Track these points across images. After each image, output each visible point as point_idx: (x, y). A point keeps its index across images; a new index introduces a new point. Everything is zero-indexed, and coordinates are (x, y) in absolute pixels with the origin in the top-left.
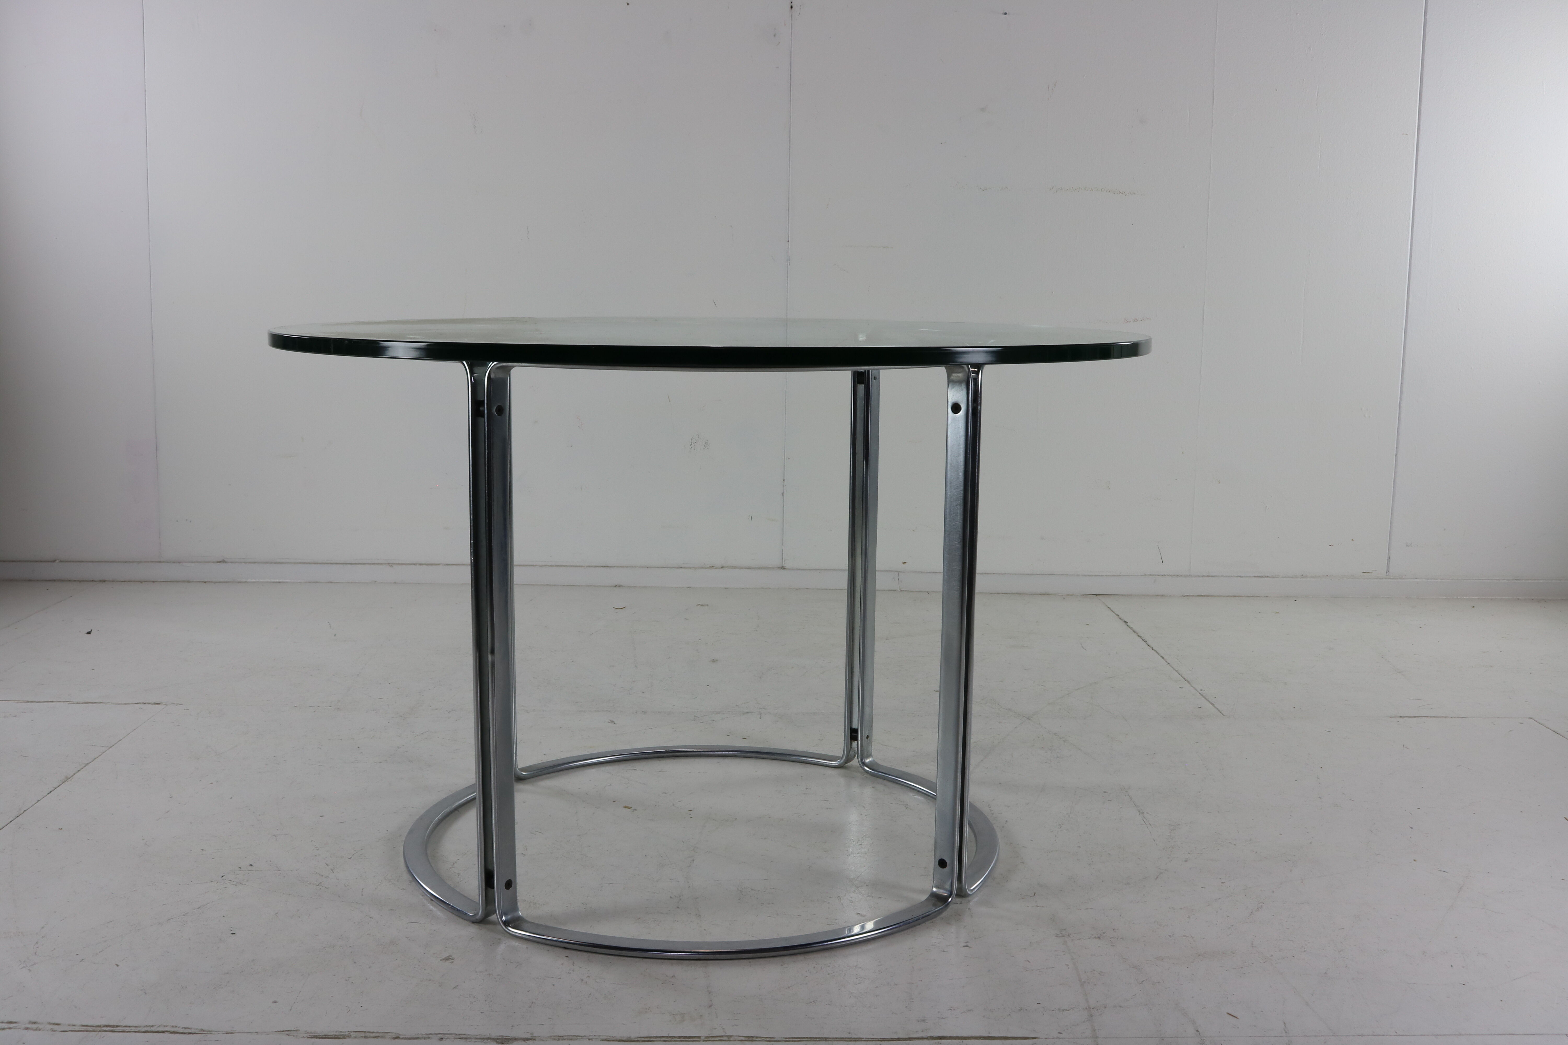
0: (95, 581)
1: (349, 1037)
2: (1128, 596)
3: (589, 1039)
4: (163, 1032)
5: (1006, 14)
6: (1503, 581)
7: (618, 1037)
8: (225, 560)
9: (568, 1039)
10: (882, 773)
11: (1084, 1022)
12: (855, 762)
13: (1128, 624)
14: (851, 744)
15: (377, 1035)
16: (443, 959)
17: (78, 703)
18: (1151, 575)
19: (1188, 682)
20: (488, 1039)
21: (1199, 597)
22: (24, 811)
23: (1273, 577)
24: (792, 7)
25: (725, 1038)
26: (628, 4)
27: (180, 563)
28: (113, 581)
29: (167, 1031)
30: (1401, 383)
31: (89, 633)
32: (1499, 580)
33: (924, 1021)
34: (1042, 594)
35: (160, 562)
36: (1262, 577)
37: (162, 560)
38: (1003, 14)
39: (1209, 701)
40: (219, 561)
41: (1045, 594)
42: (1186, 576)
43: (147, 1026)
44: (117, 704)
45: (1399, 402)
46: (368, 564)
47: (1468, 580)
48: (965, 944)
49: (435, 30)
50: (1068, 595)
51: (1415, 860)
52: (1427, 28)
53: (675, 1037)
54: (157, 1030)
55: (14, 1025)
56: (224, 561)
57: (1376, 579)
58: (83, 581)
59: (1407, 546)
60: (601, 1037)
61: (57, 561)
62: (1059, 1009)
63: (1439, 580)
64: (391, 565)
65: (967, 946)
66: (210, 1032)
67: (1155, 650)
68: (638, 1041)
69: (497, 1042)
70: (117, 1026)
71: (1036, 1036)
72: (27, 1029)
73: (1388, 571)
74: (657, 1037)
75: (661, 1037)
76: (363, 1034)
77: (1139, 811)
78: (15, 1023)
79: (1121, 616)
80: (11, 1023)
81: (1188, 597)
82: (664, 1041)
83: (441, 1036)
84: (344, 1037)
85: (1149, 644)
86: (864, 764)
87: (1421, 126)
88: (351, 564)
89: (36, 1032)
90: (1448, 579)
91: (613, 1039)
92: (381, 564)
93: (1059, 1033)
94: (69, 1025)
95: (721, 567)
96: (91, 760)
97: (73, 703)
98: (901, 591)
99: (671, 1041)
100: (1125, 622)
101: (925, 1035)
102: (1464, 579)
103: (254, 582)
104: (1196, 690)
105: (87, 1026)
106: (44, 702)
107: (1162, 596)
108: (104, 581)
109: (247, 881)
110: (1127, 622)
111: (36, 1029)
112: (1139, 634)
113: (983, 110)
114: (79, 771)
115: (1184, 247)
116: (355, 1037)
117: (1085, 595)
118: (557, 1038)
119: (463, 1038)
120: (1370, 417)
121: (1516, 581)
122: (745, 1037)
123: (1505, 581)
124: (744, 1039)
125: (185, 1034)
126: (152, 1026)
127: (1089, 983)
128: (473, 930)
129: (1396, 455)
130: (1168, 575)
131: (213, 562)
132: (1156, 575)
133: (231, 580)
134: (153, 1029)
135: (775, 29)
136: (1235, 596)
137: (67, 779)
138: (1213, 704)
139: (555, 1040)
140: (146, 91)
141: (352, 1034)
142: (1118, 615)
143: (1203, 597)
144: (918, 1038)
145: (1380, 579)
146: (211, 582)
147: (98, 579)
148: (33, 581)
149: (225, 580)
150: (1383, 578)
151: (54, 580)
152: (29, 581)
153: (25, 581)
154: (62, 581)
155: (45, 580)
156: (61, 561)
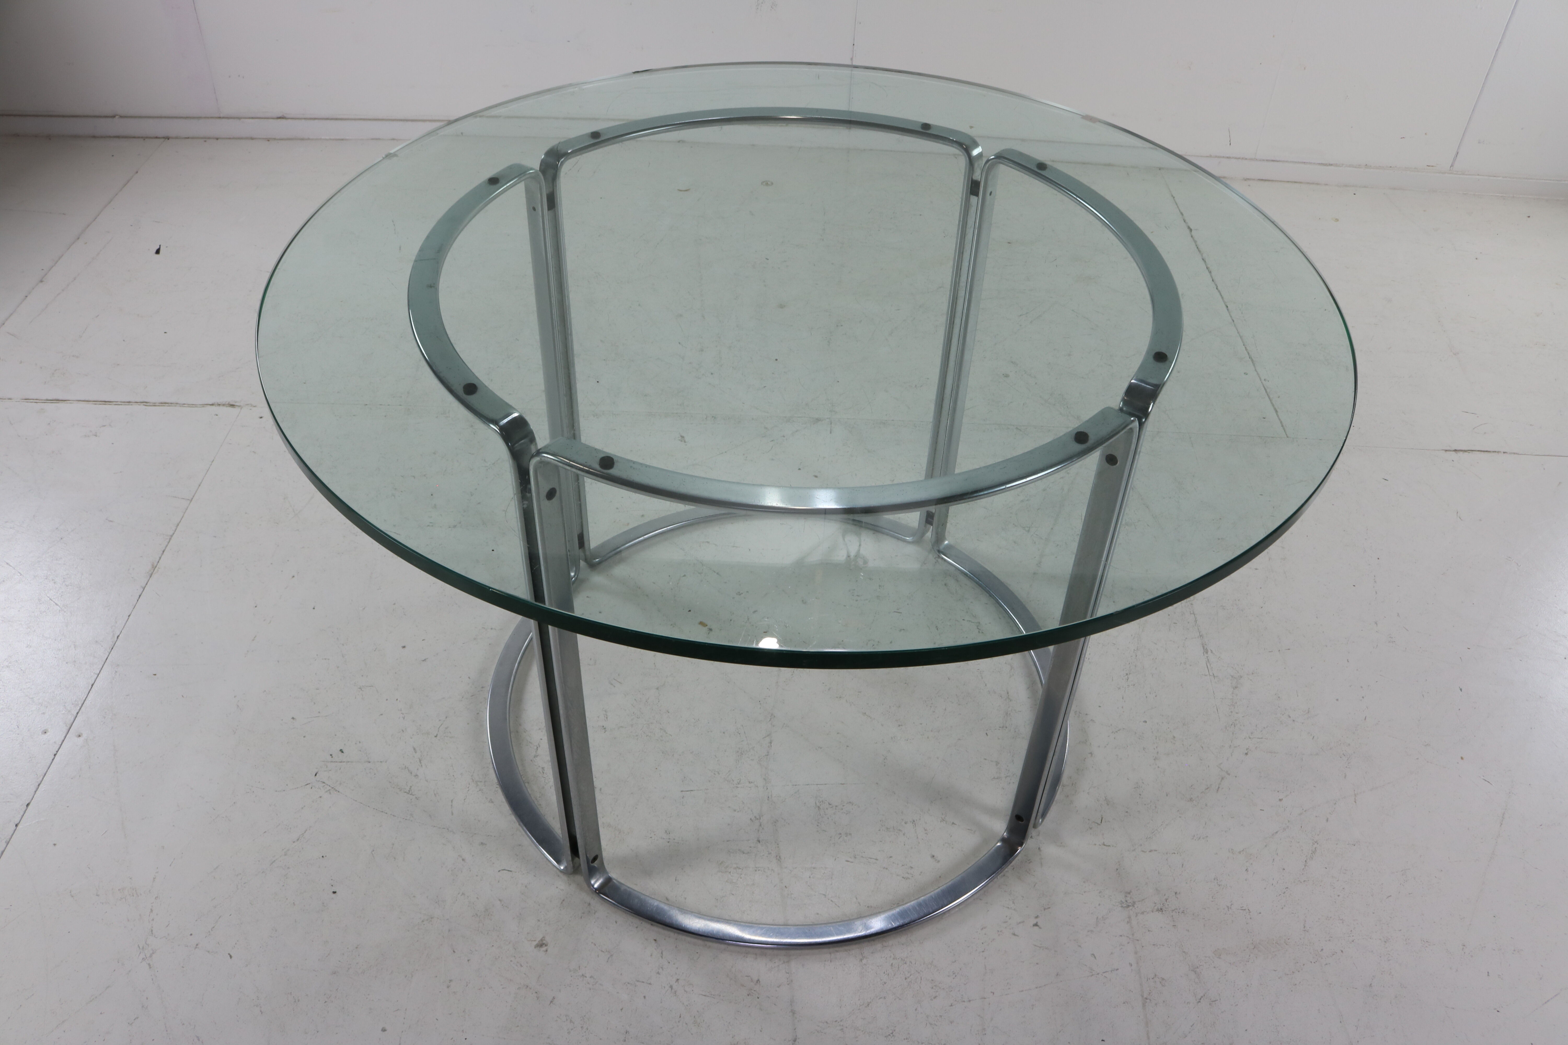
0: (159, 138)
6: (1563, 182)
8: (285, 115)
17: (155, 405)
18: (1216, 157)
19: (1253, 361)
21: (1260, 182)
22: (118, 637)
23: (1336, 165)
27: (239, 119)
28: (176, 138)
31: (158, 252)
35: (220, 118)
37: (222, 115)
39: (1273, 405)
40: (279, 117)
42: (1251, 159)
44: (193, 406)
47: (1529, 179)
50: (1132, 167)
51: (1462, 759)
56: (284, 118)
57: (1439, 172)
58: (147, 138)
59: (1479, 142)
61: (117, 117)
63: (1501, 178)
73: (1452, 166)
81: (1249, 182)
90: (1510, 178)
96: (174, 529)
97: (150, 404)
100: (1189, 228)
102: (1526, 179)
103: (316, 140)
104: (1261, 379)
106: (122, 403)
108: (168, 138)
110: (1191, 230)
114: (164, 552)
117: (1149, 169)
130: (1233, 158)
131: (273, 118)
132: (1221, 157)
133: (294, 137)
137: (154, 568)
138: (1277, 412)
143: (1264, 183)
145: (1442, 173)
146: (274, 140)
147: (162, 136)
148: (98, 138)
149: (288, 137)
150: (1445, 173)
151: (118, 137)
152: (93, 138)
153: (89, 138)
154: (127, 138)
155: (110, 137)
156: (120, 117)
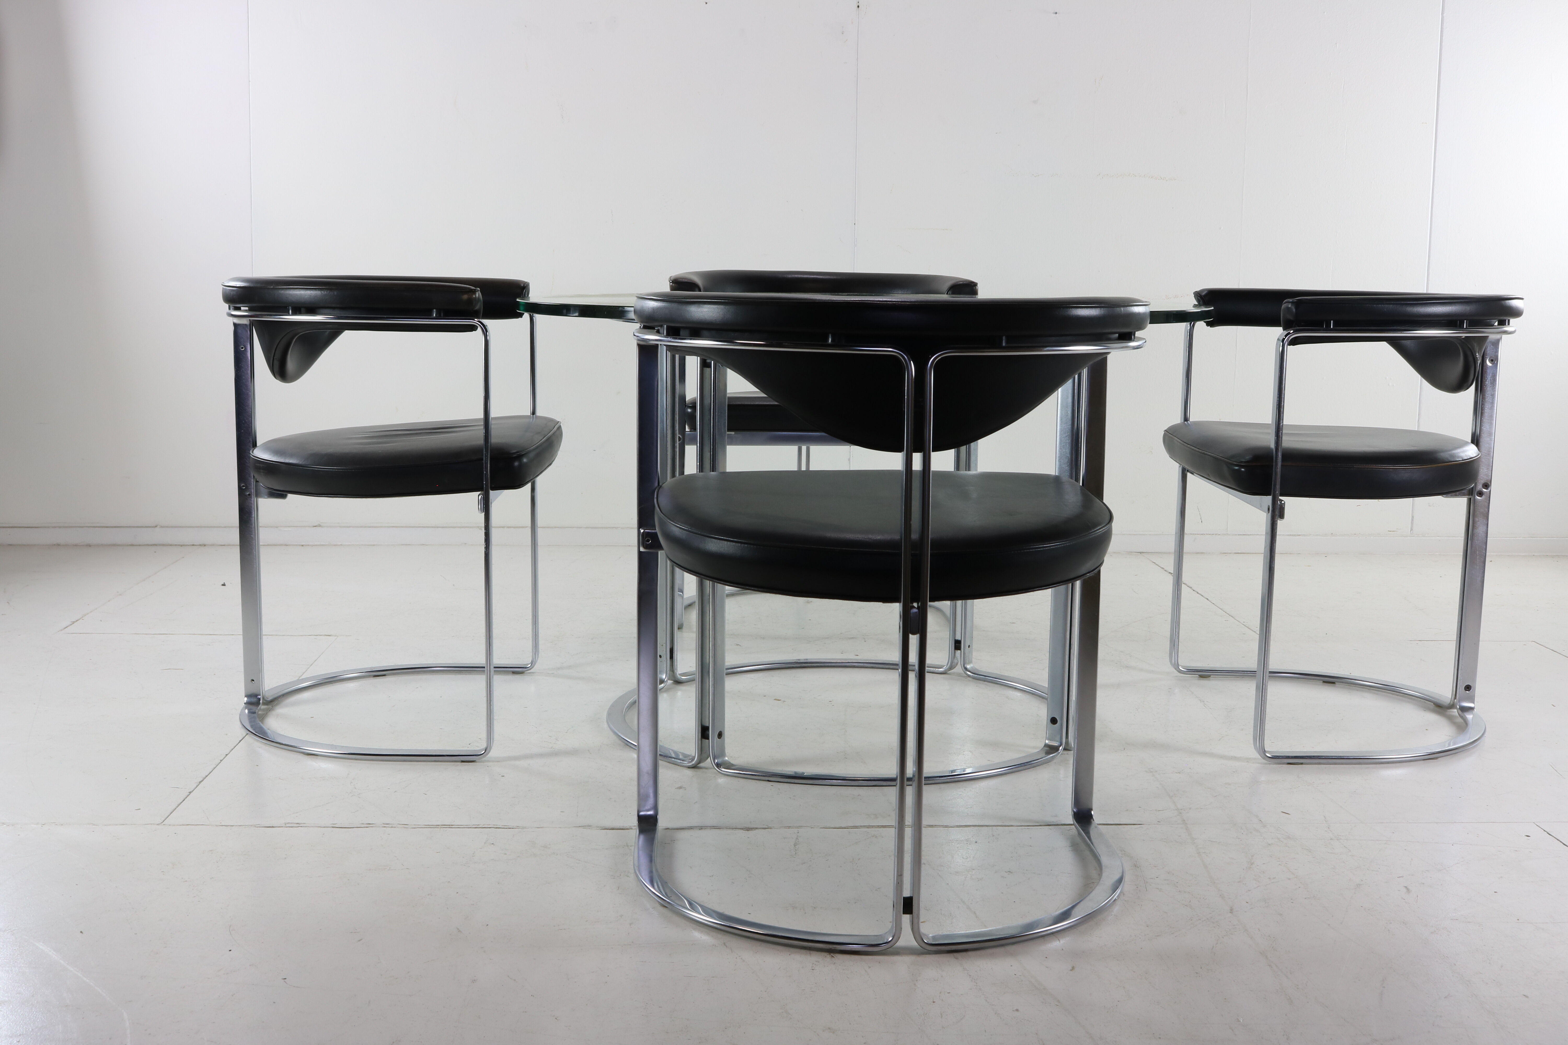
2: (1170, 553)
3: (812, 828)
4: (489, 828)
5: (1056, 13)
6: (1519, 538)
7: (832, 827)
8: (320, 524)
9: (795, 828)
10: (983, 675)
11: (1175, 816)
12: (958, 669)
14: (955, 652)
16: (677, 788)
18: (1191, 534)
19: (1232, 617)
20: (736, 828)
21: (1237, 554)
23: (1304, 535)
24: (858, 7)
26: (706, 3)
27: (277, 527)
28: (213, 545)
29: (492, 827)
31: (224, 585)
32: (1516, 537)
36: (1295, 535)
38: (1053, 13)
39: (1252, 630)
40: (315, 525)
42: (1224, 535)
43: (474, 825)
46: (458, 527)
49: (526, 26)
50: (1114, 553)
52: (1444, 25)
56: (320, 526)
57: (1401, 536)
59: (1430, 506)
60: (820, 827)
61: (159, 526)
62: (1156, 810)
63: (1459, 538)
66: (524, 828)
67: (1200, 594)
69: (743, 830)
70: (452, 825)
71: (1141, 824)
72: (385, 827)
73: (1412, 530)
77: (1200, 700)
78: (373, 824)
79: (1166, 569)
80: (369, 824)
81: (1226, 554)
85: (1194, 590)
86: (966, 669)
87: (1439, 118)
89: (391, 828)
93: (1159, 822)
94: (415, 825)
100: (1170, 573)
103: (349, 545)
105: (429, 825)
107: (1202, 553)
113: (1035, 102)
115: (1220, 228)
117: (1130, 553)
118: (788, 827)
120: (1393, 386)
121: (1531, 539)
123: (1521, 538)
127: (1174, 796)
128: (689, 772)
129: (1418, 421)
130: (1207, 534)
131: (309, 527)
132: (1196, 534)
133: (327, 543)
135: (843, 27)
138: (1255, 632)
142: (1162, 568)
143: (1240, 554)
145: (1404, 537)
146: (308, 545)
147: (199, 544)
148: (136, 545)
149: (322, 543)
150: (1407, 536)
151: (156, 545)
152: (132, 545)
153: (128, 545)
154: (163, 545)
155: (148, 545)
156: (162, 527)
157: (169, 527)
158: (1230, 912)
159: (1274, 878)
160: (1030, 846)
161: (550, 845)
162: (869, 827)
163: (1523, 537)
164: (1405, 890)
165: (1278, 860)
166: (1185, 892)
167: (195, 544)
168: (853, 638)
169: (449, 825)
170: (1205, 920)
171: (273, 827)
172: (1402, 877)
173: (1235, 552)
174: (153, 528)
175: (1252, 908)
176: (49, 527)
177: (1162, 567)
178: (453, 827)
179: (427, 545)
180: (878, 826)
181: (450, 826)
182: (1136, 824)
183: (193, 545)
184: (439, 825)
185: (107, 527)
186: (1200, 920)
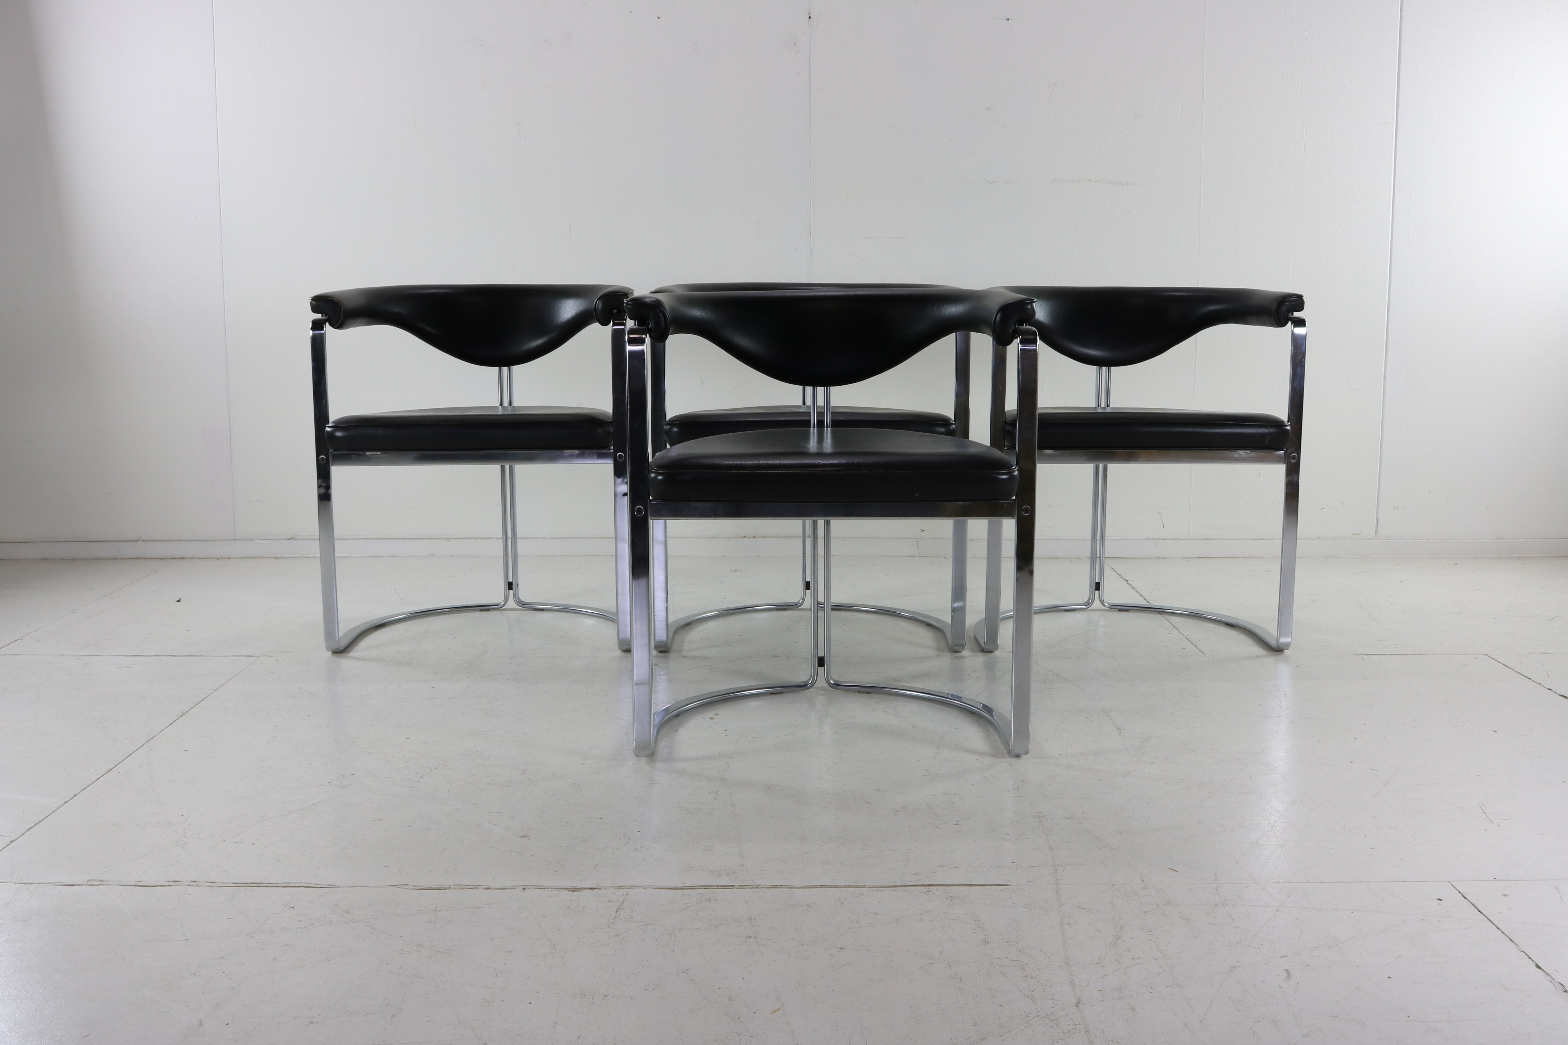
0: (175, 558)
1: (450, 888)
2: (1131, 558)
3: (644, 888)
4: (299, 887)
6: (1486, 540)
7: (668, 887)
8: (294, 537)
9: (627, 888)
11: (1050, 874)
13: (1128, 582)
15: (472, 887)
16: (521, 837)
17: (180, 656)
18: (1152, 539)
19: (1177, 629)
20: (562, 888)
21: (1198, 559)
22: (152, 738)
23: (1267, 539)
24: (810, 18)
25: (755, 886)
27: (252, 540)
28: (191, 558)
29: (302, 886)
30: (1386, 356)
31: (179, 601)
32: (1483, 539)
33: (917, 874)
34: (1051, 558)
35: (235, 540)
36: (1258, 539)
37: (237, 538)
38: (1005, 19)
39: (1193, 644)
40: (289, 538)
41: (1054, 558)
42: (1186, 539)
43: (285, 883)
44: (216, 656)
45: (1383, 374)
46: (427, 539)
47: (1453, 539)
48: (957, 823)
49: (482, 45)
50: (1075, 558)
51: (1351, 762)
52: (1403, 23)
53: (713, 886)
54: (294, 885)
55: (179, 883)
56: (294, 539)
57: (1366, 539)
58: (164, 558)
59: (1395, 508)
60: (653, 887)
61: (140, 541)
62: (1030, 866)
63: (1425, 540)
64: (448, 539)
65: (957, 824)
66: (335, 886)
67: (1150, 603)
68: (683, 889)
69: (569, 891)
70: (261, 883)
71: (1008, 884)
72: (190, 885)
73: (1376, 532)
74: (699, 886)
75: (702, 886)
76: (460, 887)
77: (1117, 728)
78: (180, 881)
79: (1122, 575)
80: (176, 881)
81: (1187, 559)
82: (705, 889)
83: (524, 887)
84: (445, 889)
87: (1399, 116)
88: (411, 539)
89: (196, 887)
90: (1434, 539)
91: (663, 887)
92: (439, 539)
93: (1028, 882)
94: (223, 883)
95: (753, 536)
96: (201, 700)
97: (176, 656)
98: (920, 556)
99: (710, 888)
100: (1126, 580)
101: (917, 883)
102: (1449, 539)
104: (1183, 635)
105: (237, 883)
106: (150, 656)
107: (1164, 558)
108: (184, 558)
109: (351, 785)
110: (1128, 581)
111: (197, 886)
112: (1138, 591)
113: (989, 109)
114: (192, 708)
115: (1178, 232)
116: (454, 889)
118: (618, 888)
119: (541, 889)
120: (1356, 388)
121: (1498, 540)
122: (771, 885)
123: (1488, 540)
124: (769, 887)
125: (317, 888)
126: (289, 883)
127: (1057, 849)
129: (1382, 423)
130: (1168, 539)
131: (283, 539)
132: (1158, 539)
133: (300, 556)
134: (290, 885)
135: (795, 38)
136: (1232, 558)
137: (183, 714)
138: (1196, 646)
139: (616, 889)
140: (217, 106)
141: (451, 886)
142: (1120, 575)
143: (1202, 559)
144: (912, 886)
145: (1369, 539)
146: (283, 558)
147: (178, 557)
148: (120, 559)
149: (296, 556)
150: (1371, 539)
151: (138, 558)
152: (115, 559)
153: (111, 559)
154: (145, 559)
155: (130, 559)
156: (143, 541)
157: (151, 541)
158: (1076, 1006)
159: (1138, 958)
160: (876, 914)
161: (353, 909)
162: (706, 887)
163: (1490, 539)
164: (1285, 974)
165: (1150, 933)
166: (1031, 977)
167: (175, 557)
168: (776, 656)
169: (258, 883)
170: (1043, 1017)
171: (73, 885)
172: (1286, 956)
173: (1198, 556)
174: (135, 543)
175: (1102, 1000)
176: (37, 542)
177: (1119, 573)
178: (261, 885)
179: (396, 557)
180: (718, 886)
181: (258, 885)
182: (1002, 885)
183: (173, 558)
184: (247, 883)
185: (92, 542)
186: (1038, 1016)
